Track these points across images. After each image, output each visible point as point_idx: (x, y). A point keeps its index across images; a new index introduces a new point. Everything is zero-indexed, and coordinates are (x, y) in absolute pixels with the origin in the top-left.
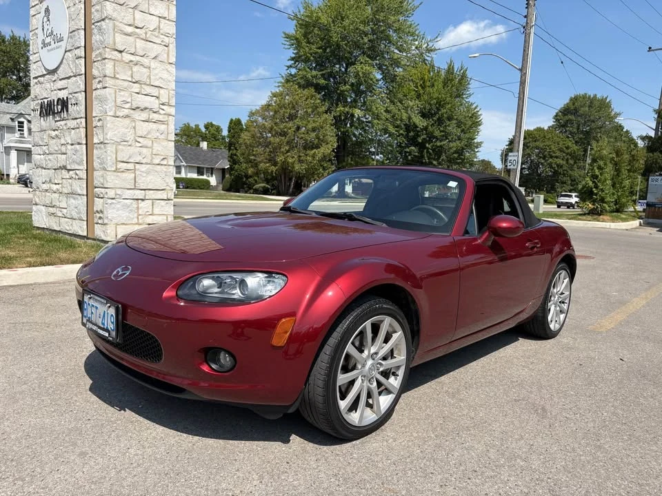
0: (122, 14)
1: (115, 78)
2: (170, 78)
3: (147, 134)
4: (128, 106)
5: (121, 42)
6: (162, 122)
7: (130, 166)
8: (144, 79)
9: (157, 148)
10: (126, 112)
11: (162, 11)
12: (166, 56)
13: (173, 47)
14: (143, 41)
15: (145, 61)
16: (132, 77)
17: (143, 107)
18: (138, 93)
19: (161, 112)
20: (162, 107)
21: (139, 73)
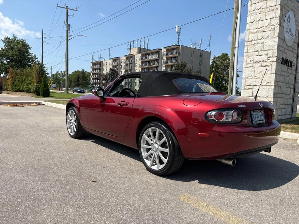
0: (253, 26)
1: (247, 52)
2: (275, 44)
4: (252, 62)
5: (251, 37)
6: (269, 66)
7: (251, 87)
8: (261, 49)
9: (265, 78)
10: (251, 65)
11: (272, 15)
12: (273, 34)
13: (277, 29)
14: (262, 33)
16: (255, 50)
17: (258, 61)
18: (257, 56)
19: (268, 61)
20: (269, 58)
21: (258, 47)
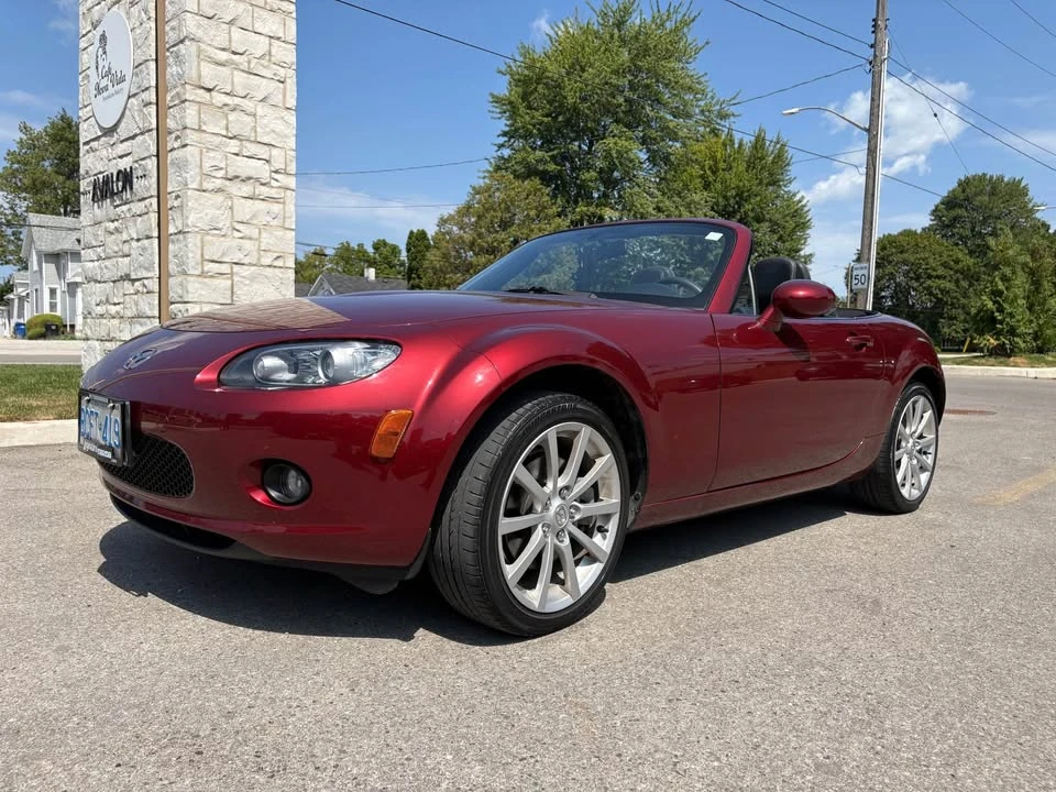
0: (213, 32)
1: (200, 130)
2: (287, 132)
3: (251, 219)
4: (221, 174)
5: (209, 74)
6: (275, 200)
7: (225, 268)
8: (246, 132)
9: (267, 240)
10: (219, 183)
11: (274, 28)
12: (281, 96)
13: (291, 84)
14: (245, 75)
15: (248, 104)
16: (227, 129)
17: (244, 176)
18: (237, 155)
19: (274, 183)
20: (275, 176)
21: (239, 123)
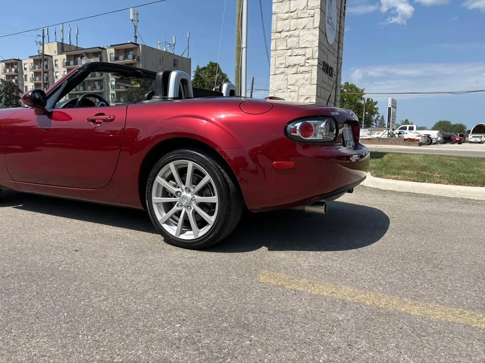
1: (276, 50)
2: (314, 39)
3: (296, 82)
4: (283, 66)
5: (281, 26)
6: (307, 72)
8: (295, 45)
9: (303, 91)
10: (282, 70)
12: (312, 24)
13: (317, 15)
14: (295, 20)
15: (296, 33)
16: (287, 46)
17: (292, 64)
18: (290, 56)
19: (307, 64)
20: (307, 61)
21: (292, 42)
